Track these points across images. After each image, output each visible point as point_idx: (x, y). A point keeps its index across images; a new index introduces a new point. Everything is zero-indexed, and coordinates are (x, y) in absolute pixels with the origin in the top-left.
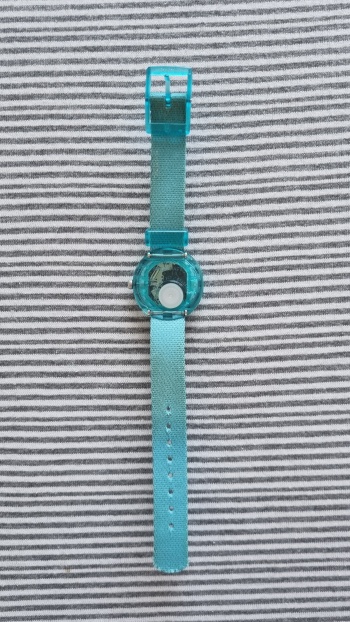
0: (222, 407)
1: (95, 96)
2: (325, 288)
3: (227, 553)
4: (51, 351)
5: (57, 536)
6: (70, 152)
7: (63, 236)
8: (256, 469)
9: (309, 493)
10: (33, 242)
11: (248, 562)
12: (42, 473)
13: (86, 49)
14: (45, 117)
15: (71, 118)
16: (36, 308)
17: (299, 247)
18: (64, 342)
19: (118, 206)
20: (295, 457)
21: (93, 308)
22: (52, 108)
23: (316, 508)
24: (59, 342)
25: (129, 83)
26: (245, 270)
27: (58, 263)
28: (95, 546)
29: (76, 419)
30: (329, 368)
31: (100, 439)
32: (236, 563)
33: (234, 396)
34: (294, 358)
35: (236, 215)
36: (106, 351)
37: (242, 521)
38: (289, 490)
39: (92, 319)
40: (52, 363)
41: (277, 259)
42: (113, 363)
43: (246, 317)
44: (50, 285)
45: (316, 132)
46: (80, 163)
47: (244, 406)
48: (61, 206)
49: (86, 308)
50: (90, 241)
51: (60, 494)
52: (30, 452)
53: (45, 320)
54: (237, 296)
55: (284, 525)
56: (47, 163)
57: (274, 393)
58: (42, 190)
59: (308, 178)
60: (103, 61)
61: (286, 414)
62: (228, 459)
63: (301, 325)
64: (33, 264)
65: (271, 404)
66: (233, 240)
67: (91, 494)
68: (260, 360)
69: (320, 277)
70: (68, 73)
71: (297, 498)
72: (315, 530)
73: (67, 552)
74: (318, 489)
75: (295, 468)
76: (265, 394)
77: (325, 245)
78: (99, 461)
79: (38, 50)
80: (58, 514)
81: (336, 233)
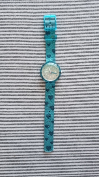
0: (60, 108)
1: (25, 19)
2: (90, 74)
3: (61, 151)
4: (11, 92)
5: (12, 146)
6: (17, 35)
7: (15, 59)
8: (70, 127)
9: (85, 134)
10: (6, 60)
11: (68, 154)
12: (7, 128)
13: (22, 6)
14: (10, 25)
15: (18, 25)
16: (7, 79)
17: (83, 63)
18: (15, 89)
19: (31, 50)
20: (81, 123)
21: (23, 79)
22: (12, 22)
23: (87, 138)
24: (13, 89)
25: (34, 15)
26: (67, 69)
27: (13, 67)
28: (23, 149)
29: (18, 112)
30: (91, 97)
31: (25, 118)
32: (64, 154)
33: (64, 105)
34: (81, 94)
35: (65, 53)
36: (27, 92)
37: (66, 142)
38: (79, 133)
39: (23, 83)
40: (11, 95)
41: (76, 66)
42: (29, 95)
43: (67, 82)
44: (11, 73)
45: (87, 30)
46: (20, 38)
47: (67, 108)
48: (14, 50)
49: (21, 79)
50: (23, 60)
51: (13, 134)
52: (4, 121)
53: (9, 83)
54: (65, 76)
55: (78, 143)
56: (11, 38)
57: (75, 105)
58: (9, 45)
59: (85, 43)
60: (27, 9)
61: (79, 111)
62: (62, 124)
63: (83, 85)
64: (6, 67)
65: (74, 108)
66: (64, 60)
67: (22, 134)
68: (71, 95)
69: (89, 71)
70: (17, 12)
71: (82, 135)
72: (87, 145)
73: (15, 151)
74: (88, 132)
75: (81, 126)
76: (73, 105)
77: (90, 62)
78: (24, 124)
79: (8, 6)
80: (12, 140)
81: (93, 59)
